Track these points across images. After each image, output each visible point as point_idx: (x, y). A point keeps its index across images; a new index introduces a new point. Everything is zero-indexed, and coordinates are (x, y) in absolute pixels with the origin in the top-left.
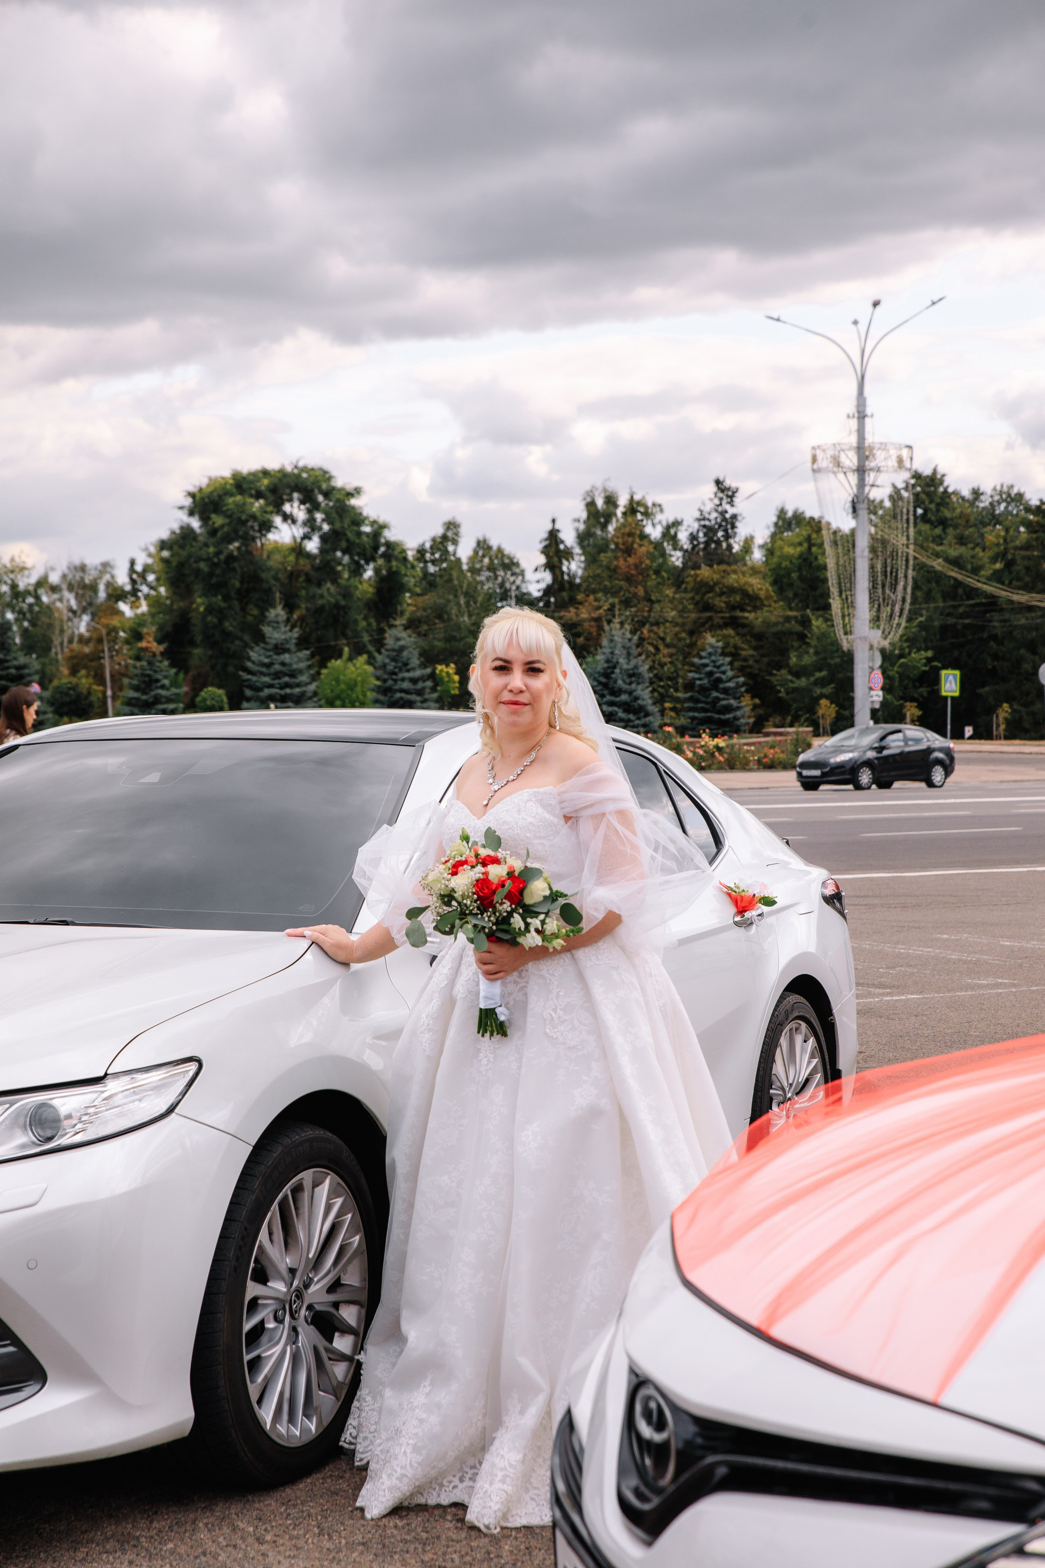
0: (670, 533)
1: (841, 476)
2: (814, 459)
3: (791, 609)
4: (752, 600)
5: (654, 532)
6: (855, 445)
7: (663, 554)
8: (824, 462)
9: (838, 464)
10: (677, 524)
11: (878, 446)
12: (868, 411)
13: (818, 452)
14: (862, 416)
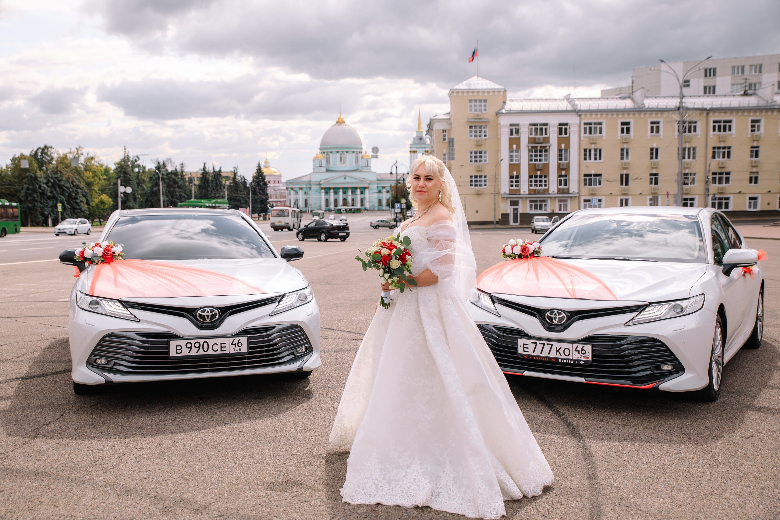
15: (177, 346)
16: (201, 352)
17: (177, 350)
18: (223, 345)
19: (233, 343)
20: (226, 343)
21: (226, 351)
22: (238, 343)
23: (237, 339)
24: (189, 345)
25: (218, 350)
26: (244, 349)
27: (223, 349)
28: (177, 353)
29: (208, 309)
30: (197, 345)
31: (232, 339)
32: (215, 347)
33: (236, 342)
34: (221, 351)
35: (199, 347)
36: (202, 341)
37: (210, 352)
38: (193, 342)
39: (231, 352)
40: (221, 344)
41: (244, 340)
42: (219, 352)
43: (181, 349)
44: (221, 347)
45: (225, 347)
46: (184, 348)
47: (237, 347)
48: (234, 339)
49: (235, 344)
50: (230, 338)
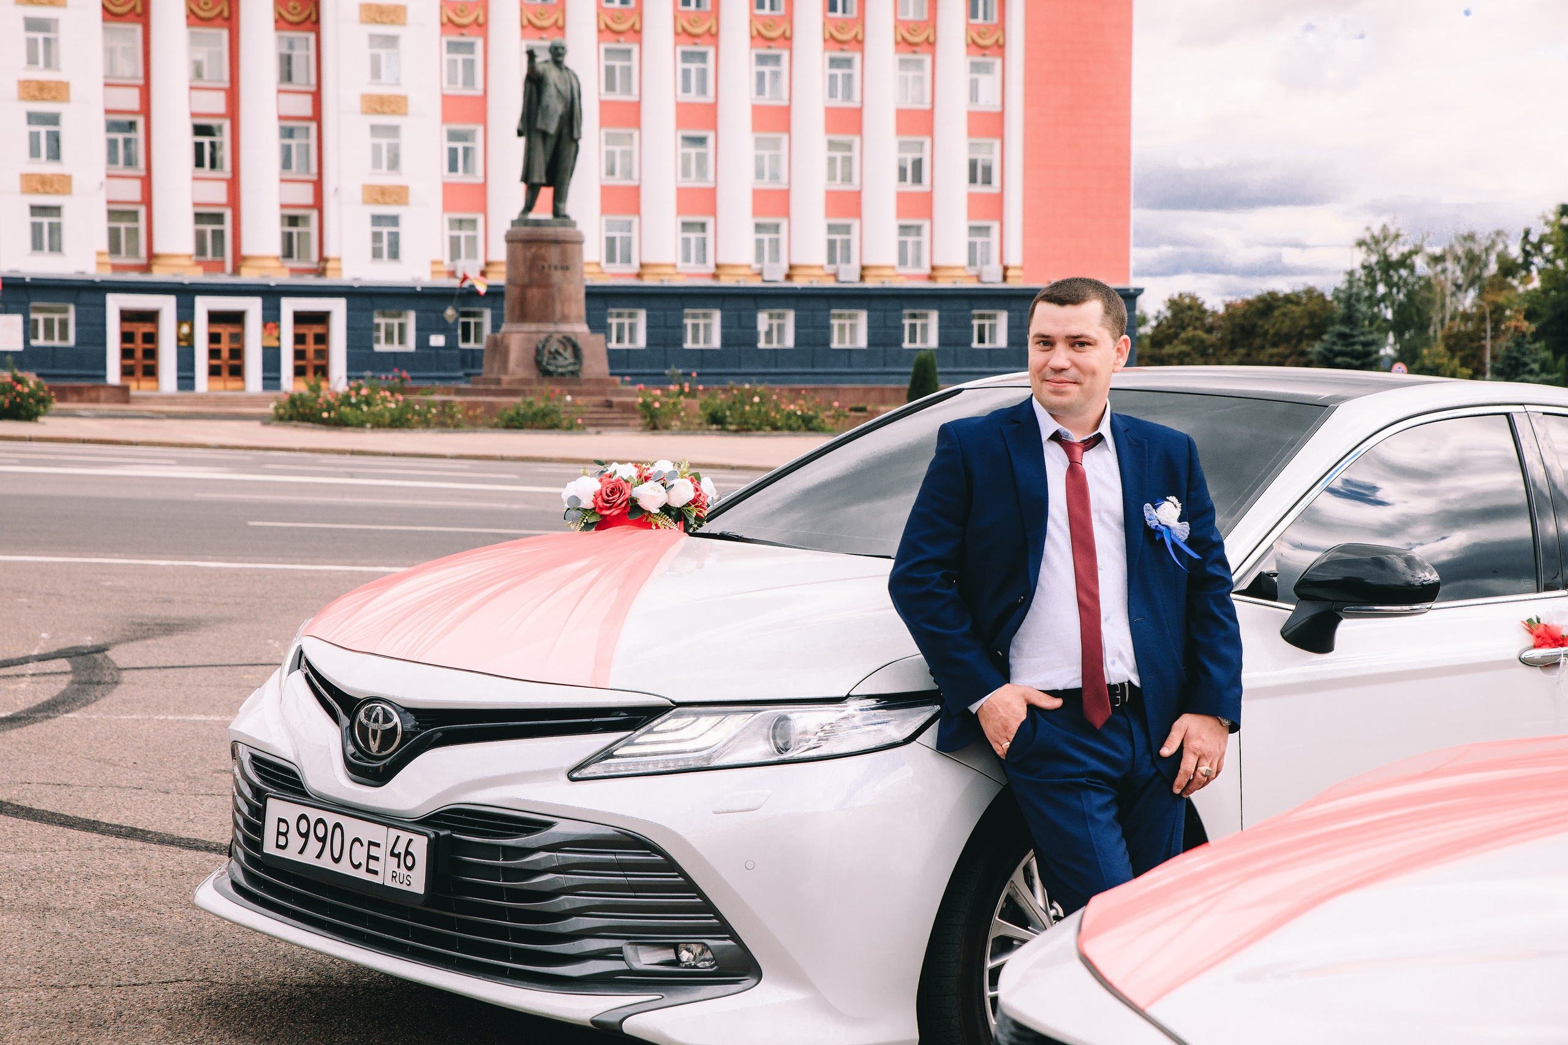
15: (280, 820)
16: (326, 863)
17: (279, 833)
18: (374, 851)
19: (396, 852)
20: (378, 845)
21: (376, 873)
22: (407, 852)
23: (405, 836)
24: (303, 828)
25: (360, 864)
26: (417, 881)
27: (373, 865)
28: (278, 846)
29: (379, 710)
30: (321, 831)
31: (394, 833)
32: (359, 854)
33: (400, 849)
34: (369, 870)
35: (323, 839)
36: (331, 819)
37: (344, 868)
38: (314, 814)
39: (389, 883)
40: (371, 843)
41: (420, 846)
42: (361, 874)
43: (285, 834)
44: (370, 857)
45: (377, 859)
46: (293, 834)
47: (403, 870)
48: (398, 837)
49: (398, 856)
50: (391, 830)
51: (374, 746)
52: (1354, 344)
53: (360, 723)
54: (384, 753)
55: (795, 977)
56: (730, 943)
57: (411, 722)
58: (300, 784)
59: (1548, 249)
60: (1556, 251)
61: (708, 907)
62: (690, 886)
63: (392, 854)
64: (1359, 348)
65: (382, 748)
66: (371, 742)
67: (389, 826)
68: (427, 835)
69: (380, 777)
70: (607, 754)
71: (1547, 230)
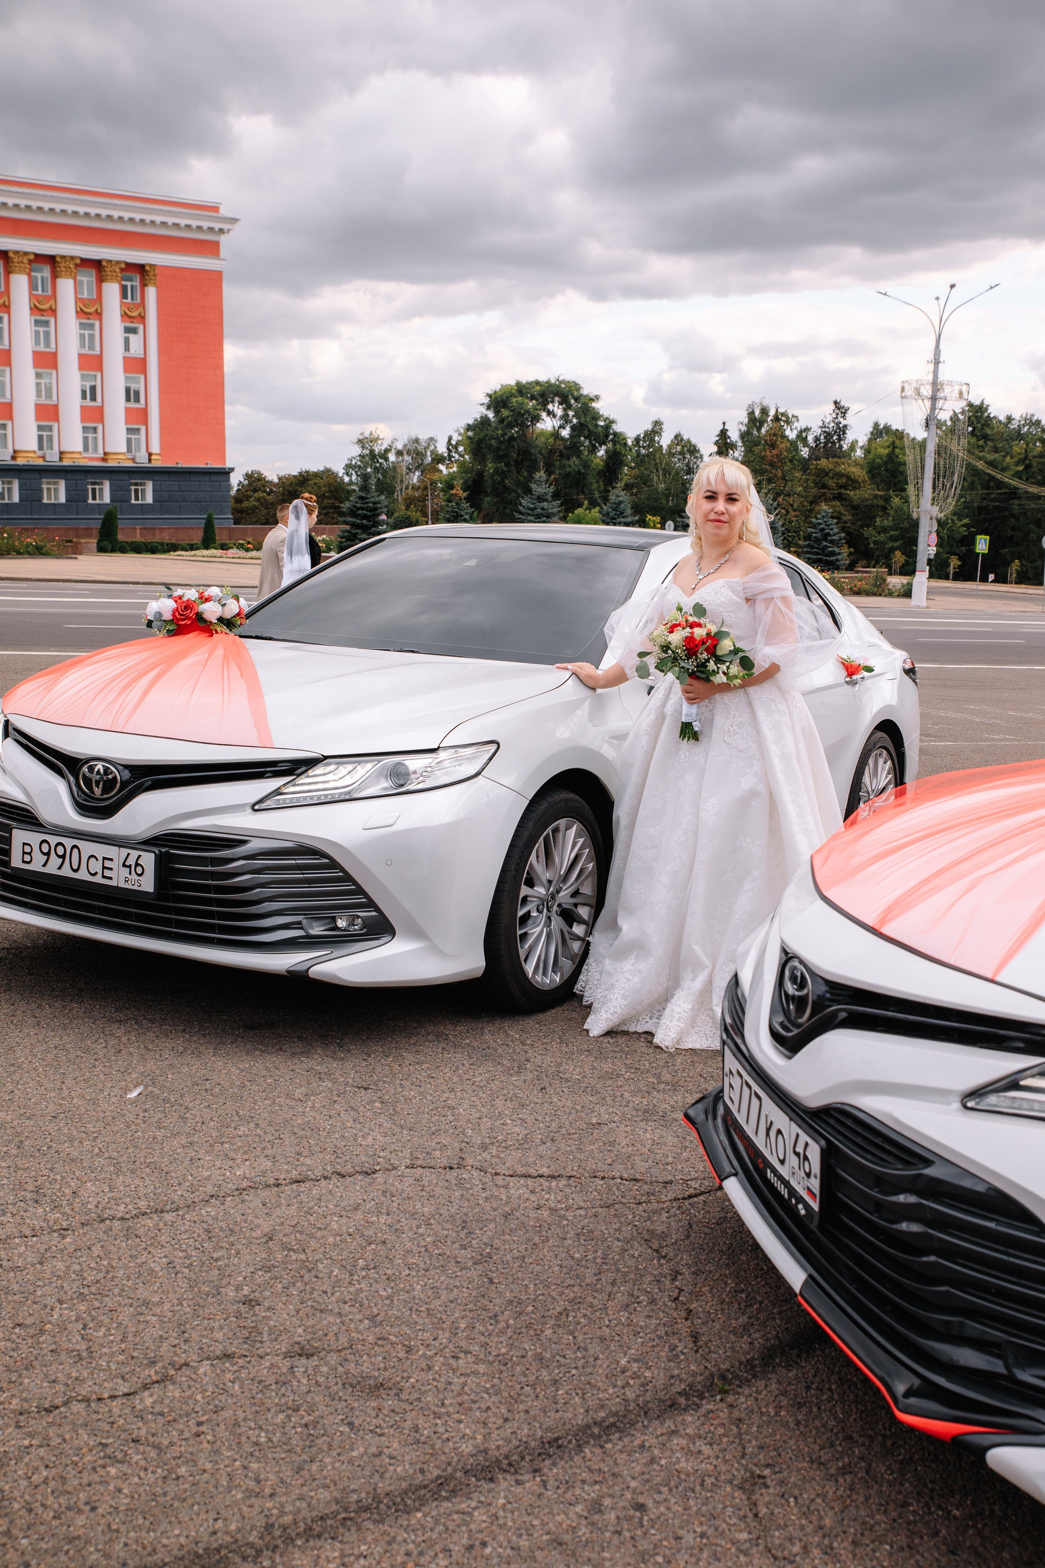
0: (802, 436)
1: (920, 401)
2: (903, 390)
3: (879, 490)
4: (853, 483)
5: (791, 434)
6: (931, 381)
7: (797, 449)
8: (909, 392)
9: (918, 393)
10: (807, 430)
11: (946, 383)
12: (942, 359)
13: (906, 385)
14: (937, 362)
15: (24, 844)
16: (66, 872)
17: (24, 853)
18: (108, 864)
19: (127, 864)
20: (111, 860)
21: (111, 878)
22: (137, 864)
23: (134, 854)
24: (45, 848)
25: (96, 873)
26: (147, 884)
27: (107, 873)
28: (24, 862)
29: (100, 766)
30: (60, 851)
31: (124, 852)
32: (95, 866)
33: (131, 861)
34: (104, 877)
35: (63, 857)
36: (69, 843)
37: (83, 875)
38: (53, 840)
39: (122, 885)
40: (104, 859)
41: (148, 860)
42: (98, 879)
43: (30, 854)
44: (104, 868)
45: (111, 869)
46: (36, 853)
47: (134, 876)
48: (129, 854)
49: (130, 867)
50: (122, 849)
51: (98, 791)
52: (367, 503)
53: (84, 775)
54: (105, 796)
55: (417, 932)
56: (374, 913)
57: (127, 774)
58: (36, 819)
59: (461, 449)
60: (465, 450)
61: (359, 891)
62: (348, 878)
63: (124, 865)
64: (371, 505)
65: (104, 792)
66: (96, 789)
67: (120, 846)
68: (154, 852)
69: (107, 812)
70: (277, 792)
71: (460, 438)
